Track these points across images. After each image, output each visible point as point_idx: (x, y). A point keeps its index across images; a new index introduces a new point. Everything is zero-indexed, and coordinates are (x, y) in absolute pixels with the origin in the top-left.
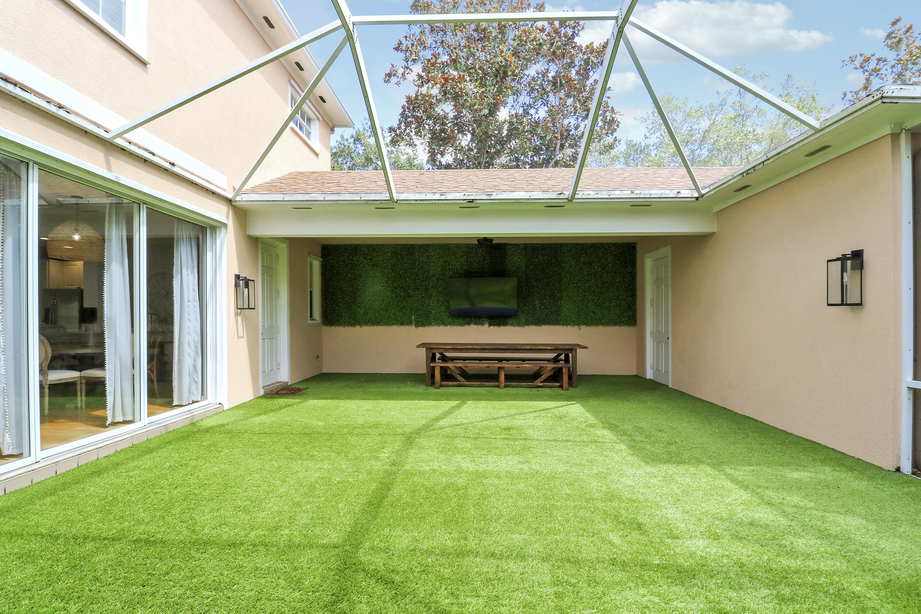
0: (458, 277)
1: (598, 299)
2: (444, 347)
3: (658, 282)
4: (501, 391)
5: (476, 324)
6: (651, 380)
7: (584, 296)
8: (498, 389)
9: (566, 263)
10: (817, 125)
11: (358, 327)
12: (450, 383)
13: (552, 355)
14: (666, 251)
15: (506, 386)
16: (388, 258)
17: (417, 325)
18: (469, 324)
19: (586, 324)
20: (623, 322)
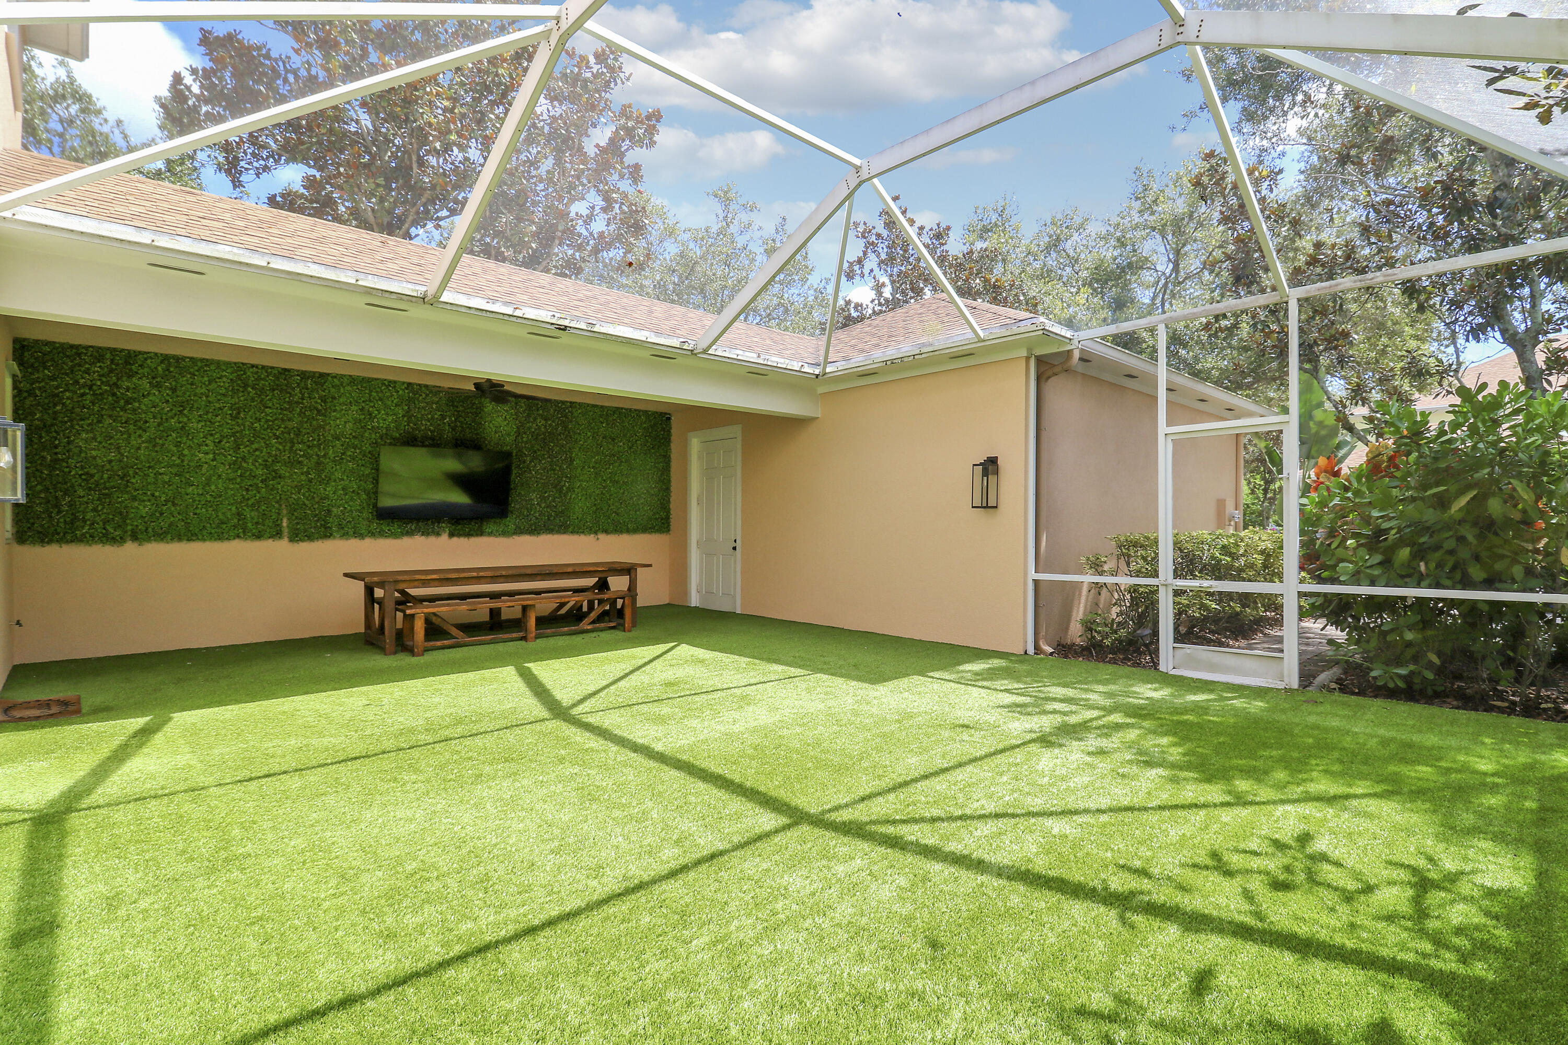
0: (390, 444)
1: (623, 493)
2: (423, 577)
3: (710, 473)
4: (531, 645)
5: (426, 533)
6: (696, 608)
7: (604, 487)
8: (523, 643)
9: (579, 434)
10: (981, 334)
11: (130, 547)
12: (439, 643)
13: (591, 581)
14: (736, 431)
15: (537, 637)
16: (224, 391)
17: (295, 537)
18: (409, 533)
19: (606, 532)
20: (653, 528)
